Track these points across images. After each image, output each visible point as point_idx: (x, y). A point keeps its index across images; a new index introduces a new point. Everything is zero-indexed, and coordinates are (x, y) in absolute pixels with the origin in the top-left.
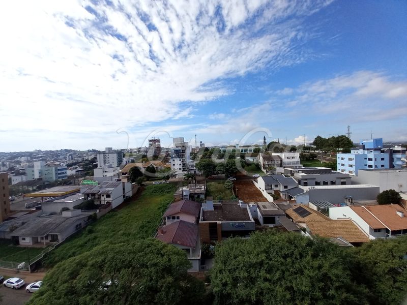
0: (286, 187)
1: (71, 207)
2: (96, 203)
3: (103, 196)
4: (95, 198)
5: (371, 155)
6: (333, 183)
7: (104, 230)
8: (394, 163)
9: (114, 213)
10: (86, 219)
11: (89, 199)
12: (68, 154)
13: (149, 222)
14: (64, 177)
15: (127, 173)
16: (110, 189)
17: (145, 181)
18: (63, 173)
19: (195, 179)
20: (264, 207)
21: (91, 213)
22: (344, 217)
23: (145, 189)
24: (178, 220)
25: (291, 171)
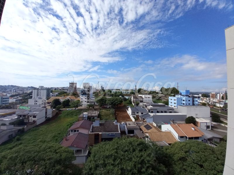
0: (142, 113)
1: (7, 124)
2: (25, 121)
3: (31, 116)
4: (25, 118)
5: (184, 98)
6: (165, 112)
7: (28, 139)
8: (194, 103)
9: (37, 128)
10: (17, 131)
11: (21, 118)
12: (13, 89)
13: (59, 134)
14: (7, 103)
15: (51, 103)
16: (37, 112)
17: (62, 108)
18: (6, 101)
19: (93, 108)
20: (129, 124)
21: (21, 128)
22: (168, 130)
23: (61, 113)
24: (78, 132)
25: (146, 105)
